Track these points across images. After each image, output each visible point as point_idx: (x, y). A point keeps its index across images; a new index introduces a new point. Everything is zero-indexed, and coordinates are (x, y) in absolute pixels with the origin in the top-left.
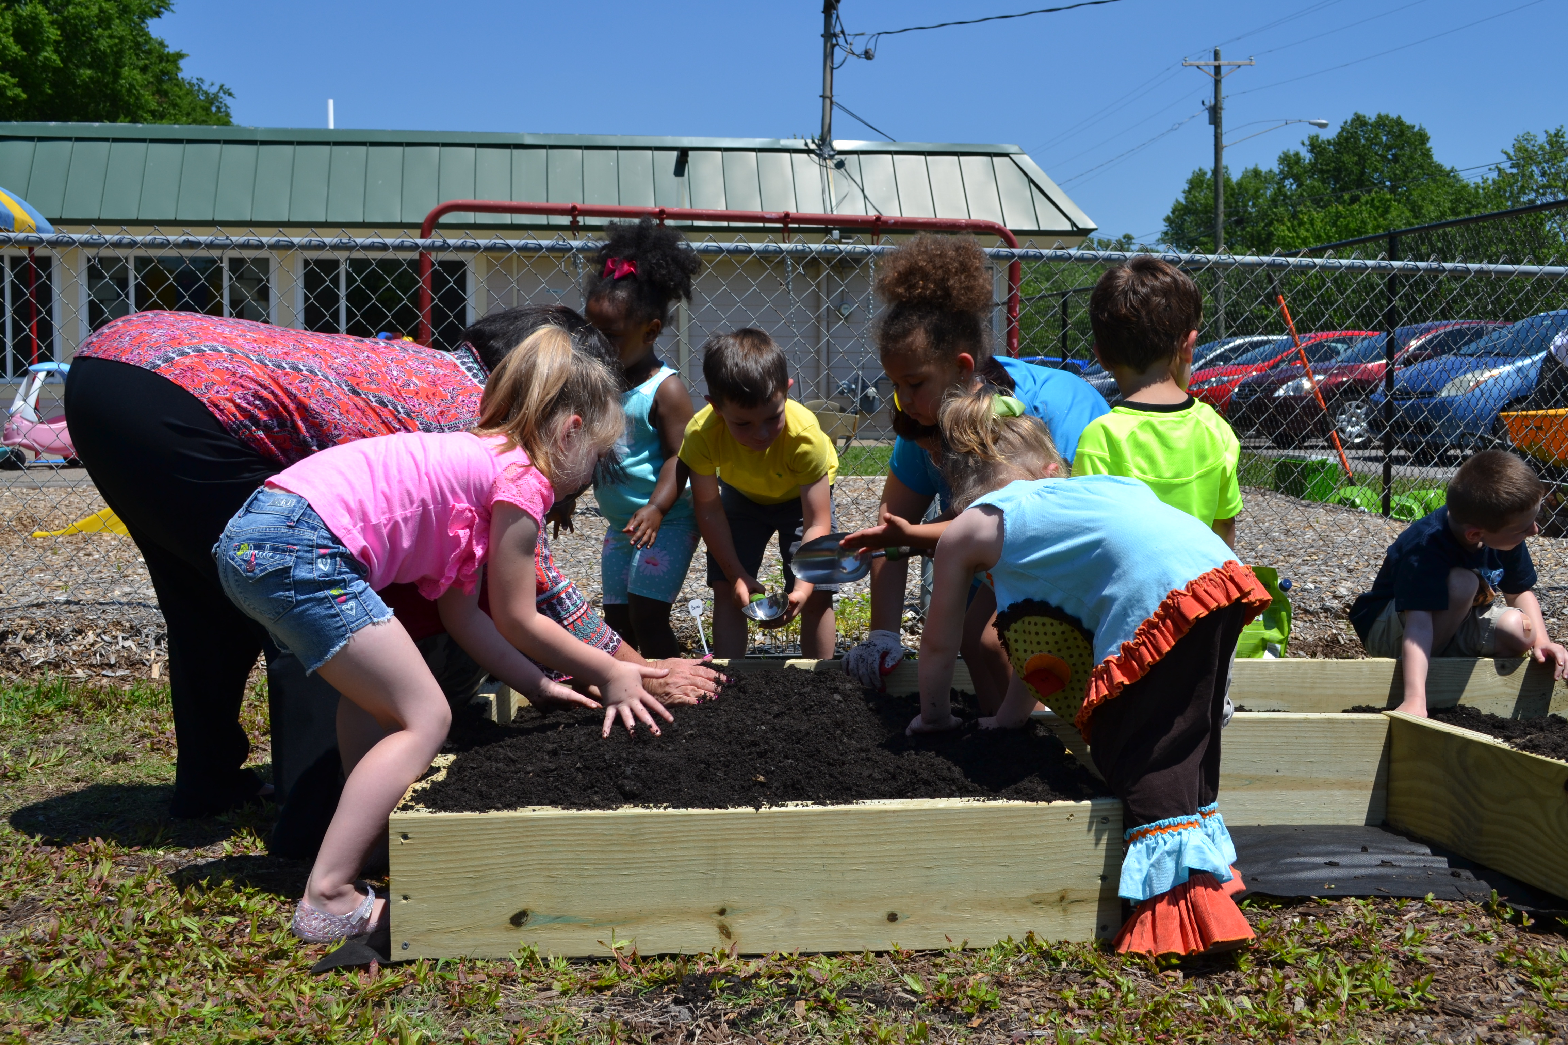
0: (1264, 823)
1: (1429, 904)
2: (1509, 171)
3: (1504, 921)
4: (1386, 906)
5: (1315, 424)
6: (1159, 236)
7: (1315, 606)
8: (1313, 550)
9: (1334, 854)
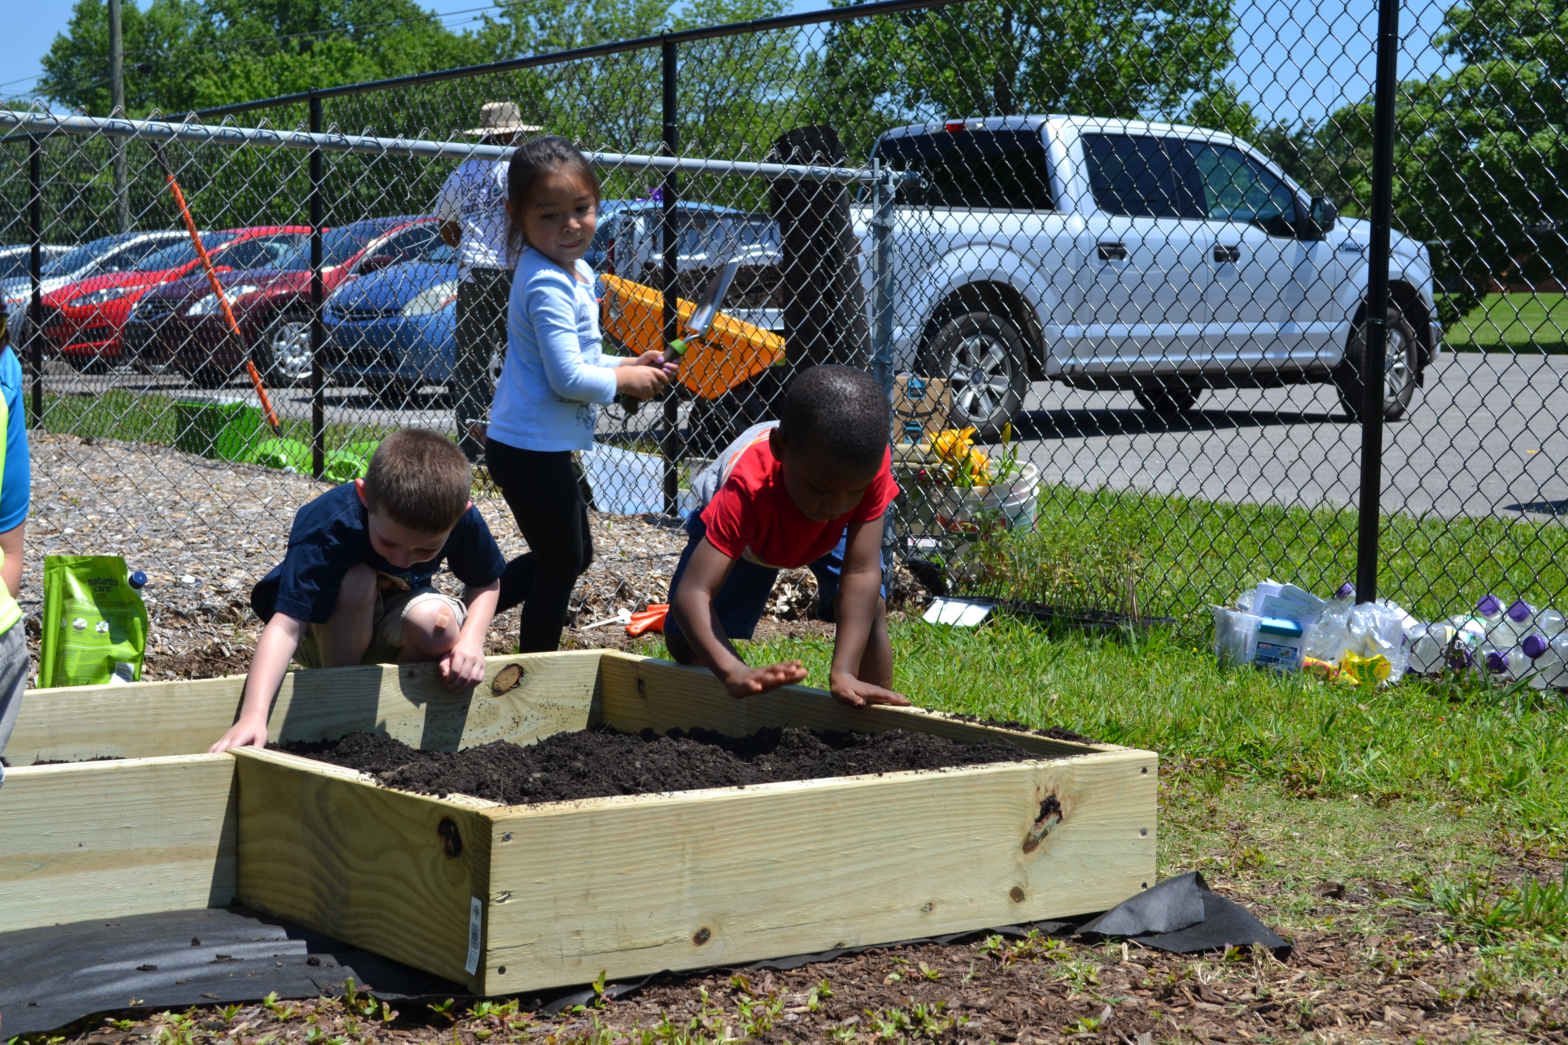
0: (64, 920)
1: (270, 1008)
2: (498, 21)
3: (366, 1018)
4: (212, 1018)
5: (215, 354)
6: (34, 84)
7: (191, 607)
8: (204, 528)
9: (150, 954)
